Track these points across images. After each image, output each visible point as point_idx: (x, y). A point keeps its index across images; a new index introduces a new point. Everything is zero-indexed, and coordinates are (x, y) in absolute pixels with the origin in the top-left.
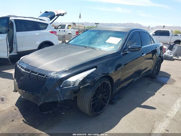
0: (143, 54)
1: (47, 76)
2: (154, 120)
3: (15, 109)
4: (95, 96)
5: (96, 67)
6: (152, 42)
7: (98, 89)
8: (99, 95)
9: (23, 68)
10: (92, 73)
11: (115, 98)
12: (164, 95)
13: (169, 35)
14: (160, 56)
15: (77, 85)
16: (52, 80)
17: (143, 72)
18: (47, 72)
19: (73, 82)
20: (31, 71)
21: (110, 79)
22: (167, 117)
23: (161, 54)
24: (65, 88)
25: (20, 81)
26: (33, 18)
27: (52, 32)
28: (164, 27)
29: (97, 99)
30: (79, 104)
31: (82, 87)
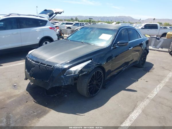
0: (130, 48)
1: (53, 67)
2: (137, 100)
3: (27, 94)
4: (90, 82)
5: (91, 59)
6: (139, 37)
7: (93, 77)
8: (94, 81)
9: (34, 61)
10: (88, 64)
11: (106, 84)
12: (147, 82)
13: (157, 29)
14: (146, 49)
15: (77, 73)
16: (58, 69)
17: (131, 63)
18: (54, 63)
19: (74, 71)
20: (40, 63)
21: (103, 69)
22: (148, 98)
23: (146, 47)
24: (68, 75)
25: (32, 70)
26: (34, 16)
27: (51, 28)
28: (154, 19)
29: (92, 84)
30: (78, 88)
31: (81, 75)
